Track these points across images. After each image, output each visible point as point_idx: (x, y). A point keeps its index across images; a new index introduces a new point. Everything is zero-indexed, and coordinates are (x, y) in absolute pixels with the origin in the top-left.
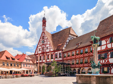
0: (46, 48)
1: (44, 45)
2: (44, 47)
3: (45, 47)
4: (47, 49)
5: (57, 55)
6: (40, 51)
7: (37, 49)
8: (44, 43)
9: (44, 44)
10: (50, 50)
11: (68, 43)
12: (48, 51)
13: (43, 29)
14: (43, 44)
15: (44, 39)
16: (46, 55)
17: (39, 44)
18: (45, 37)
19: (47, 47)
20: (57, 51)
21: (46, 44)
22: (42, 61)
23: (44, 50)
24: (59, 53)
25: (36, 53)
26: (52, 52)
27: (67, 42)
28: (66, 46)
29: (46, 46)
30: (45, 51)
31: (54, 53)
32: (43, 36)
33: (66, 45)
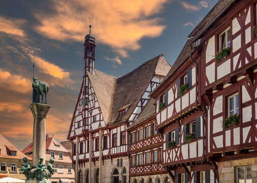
0: (92, 118)
1: (87, 112)
2: (87, 116)
3: (90, 116)
4: (94, 122)
5: (117, 138)
6: (80, 127)
7: (74, 124)
8: (87, 107)
9: (87, 109)
10: (100, 124)
11: (146, 102)
12: (95, 126)
13: (86, 67)
14: (85, 110)
15: (88, 94)
16: (93, 138)
17: (78, 108)
18: (90, 90)
19: (94, 116)
20: (117, 127)
21: (91, 108)
22: (85, 156)
23: (88, 125)
24: (121, 133)
25: (72, 135)
26: (105, 130)
27: (145, 99)
28: (142, 110)
29: (91, 114)
30: (90, 126)
31: (110, 131)
32: (86, 87)
33: (142, 107)
